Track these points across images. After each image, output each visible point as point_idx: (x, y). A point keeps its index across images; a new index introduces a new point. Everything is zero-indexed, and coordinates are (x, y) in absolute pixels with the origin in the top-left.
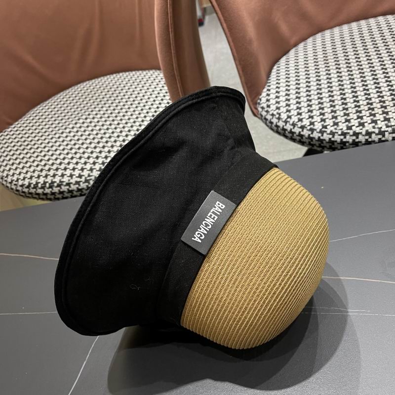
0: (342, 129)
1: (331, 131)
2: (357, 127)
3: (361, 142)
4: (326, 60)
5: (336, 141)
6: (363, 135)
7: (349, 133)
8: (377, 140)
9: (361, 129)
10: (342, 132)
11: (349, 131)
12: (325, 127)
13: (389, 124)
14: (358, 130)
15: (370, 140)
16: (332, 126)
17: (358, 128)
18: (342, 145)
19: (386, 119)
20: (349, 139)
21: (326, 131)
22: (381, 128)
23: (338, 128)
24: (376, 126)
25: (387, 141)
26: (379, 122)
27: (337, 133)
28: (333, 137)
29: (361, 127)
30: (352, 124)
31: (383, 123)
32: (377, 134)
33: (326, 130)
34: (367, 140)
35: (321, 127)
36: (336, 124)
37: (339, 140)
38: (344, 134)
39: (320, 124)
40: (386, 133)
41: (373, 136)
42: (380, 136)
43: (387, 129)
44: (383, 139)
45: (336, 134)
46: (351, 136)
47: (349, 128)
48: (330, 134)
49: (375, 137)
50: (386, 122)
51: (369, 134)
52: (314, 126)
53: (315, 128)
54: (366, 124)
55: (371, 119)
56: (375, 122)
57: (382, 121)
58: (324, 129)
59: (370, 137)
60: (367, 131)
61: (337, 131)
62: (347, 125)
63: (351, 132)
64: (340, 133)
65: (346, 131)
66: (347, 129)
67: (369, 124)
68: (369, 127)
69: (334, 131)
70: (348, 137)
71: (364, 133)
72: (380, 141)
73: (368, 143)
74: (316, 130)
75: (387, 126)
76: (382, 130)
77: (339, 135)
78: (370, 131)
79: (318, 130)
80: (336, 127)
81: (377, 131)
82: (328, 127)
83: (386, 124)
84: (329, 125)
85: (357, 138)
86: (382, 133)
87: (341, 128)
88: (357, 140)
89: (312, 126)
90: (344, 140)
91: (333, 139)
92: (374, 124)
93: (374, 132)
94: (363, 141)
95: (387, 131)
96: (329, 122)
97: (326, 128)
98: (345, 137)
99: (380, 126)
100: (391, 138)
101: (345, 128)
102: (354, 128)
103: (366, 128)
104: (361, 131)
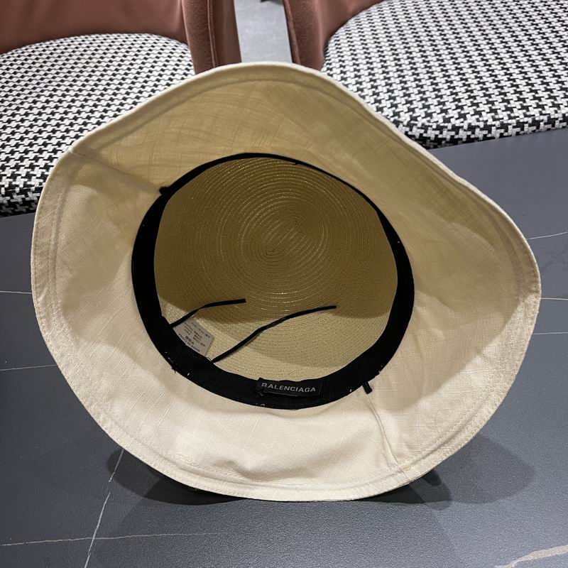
0: (437, 122)
1: (423, 124)
2: (457, 119)
3: (461, 139)
4: (402, 34)
5: (429, 138)
6: (465, 130)
7: (446, 127)
8: (481, 136)
9: (462, 122)
10: (438, 126)
11: (446, 124)
12: (415, 119)
13: (497, 117)
14: (458, 123)
15: (473, 136)
16: (423, 118)
17: (458, 121)
18: (436, 144)
19: (492, 111)
20: (447, 135)
21: (416, 125)
22: (487, 121)
23: (432, 121)
24: (481, 119)
25: (493, 138)
26: (483, 113)
27: (431, 126)
28: (426, 132)
29: (462, 120)
30: (450, 115)
31: (489, 115)
32: (482, 129)
33: (416, 122)
34: (468, 137)
35: (409, 119)
36: (429, 115)
37: (433, 137)
38: (440, 128)
39: (407, 115)
40: (493, 128)
41: (477, 130)
42: (485, 132)
43: (494, 123)
44: (489, 136)
45: (429, 128)
46: (449, 130)
47: (447, 120)
48: (421, 128)
49: (479, 133)
50: (493, 114)
51: (472, 128)
52: (399, 117)
53: (400, 119)
54: (468, 116)
55: (474, 110)
56: (479, 113)
57: (488, 113)
58: (412, 122)
59: (473, 133)
60: (470, 124)
61: (430, 124)
62: (444, 117)
63: (450, 126)
64: (434, 127)
65: (442, 125)
66: (444, 122)
67: (472, 115)
68: (472, 120)
69: (427, 124)
70: (445, 132)
71: (466, 127)
72: (485, 138)
73: (469, 140)
74: (402, 122)
75: (495, 120)
76: (488, 123)
77: (434, 130)
78: (473, 124)
79: (405, 123)
80: (429, 118)
81: (482, 125)
82: (419, 119)
83: (492, 117)
84: (419, 116)
85: (457, 133)
86: (488, 128)
87: (436, 120)
88: (456, 137)
89: (396, 118)
90: (440, 136)
91: (425, 135)
92: (477, 116)
93: (478, 127)
94: (465, 138)
95: (494, 125)
96: (420, 112)
97: (417, 120)
98: (441, 133)
99: (485, 119)
100: (498, 135)
101: (441, 121)
102: (453, 120)
103: (469, 121)
104: (462, 125)
